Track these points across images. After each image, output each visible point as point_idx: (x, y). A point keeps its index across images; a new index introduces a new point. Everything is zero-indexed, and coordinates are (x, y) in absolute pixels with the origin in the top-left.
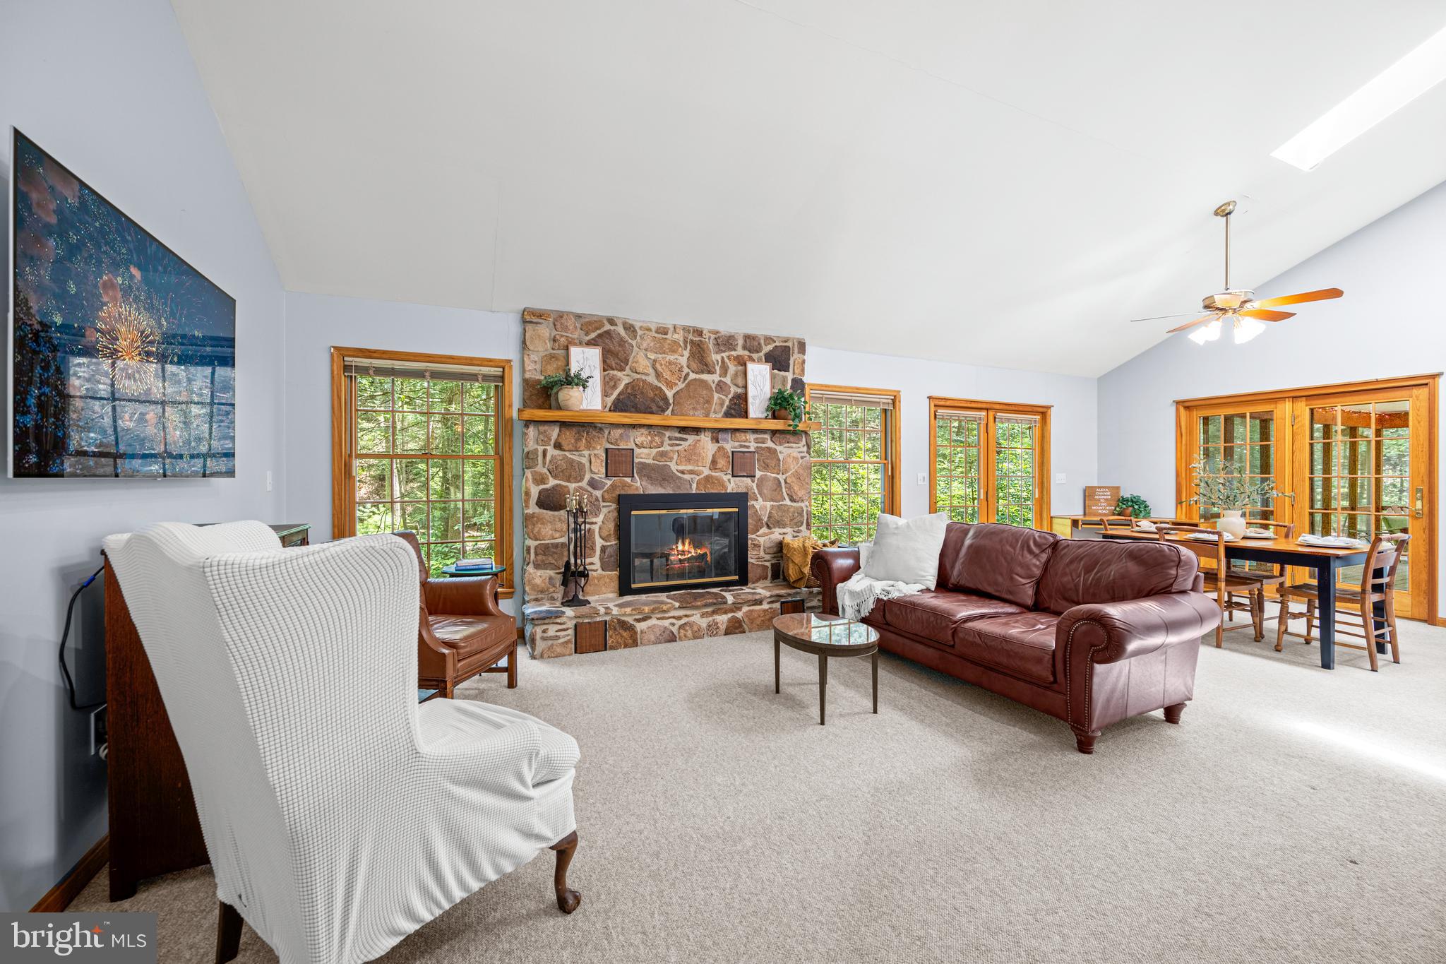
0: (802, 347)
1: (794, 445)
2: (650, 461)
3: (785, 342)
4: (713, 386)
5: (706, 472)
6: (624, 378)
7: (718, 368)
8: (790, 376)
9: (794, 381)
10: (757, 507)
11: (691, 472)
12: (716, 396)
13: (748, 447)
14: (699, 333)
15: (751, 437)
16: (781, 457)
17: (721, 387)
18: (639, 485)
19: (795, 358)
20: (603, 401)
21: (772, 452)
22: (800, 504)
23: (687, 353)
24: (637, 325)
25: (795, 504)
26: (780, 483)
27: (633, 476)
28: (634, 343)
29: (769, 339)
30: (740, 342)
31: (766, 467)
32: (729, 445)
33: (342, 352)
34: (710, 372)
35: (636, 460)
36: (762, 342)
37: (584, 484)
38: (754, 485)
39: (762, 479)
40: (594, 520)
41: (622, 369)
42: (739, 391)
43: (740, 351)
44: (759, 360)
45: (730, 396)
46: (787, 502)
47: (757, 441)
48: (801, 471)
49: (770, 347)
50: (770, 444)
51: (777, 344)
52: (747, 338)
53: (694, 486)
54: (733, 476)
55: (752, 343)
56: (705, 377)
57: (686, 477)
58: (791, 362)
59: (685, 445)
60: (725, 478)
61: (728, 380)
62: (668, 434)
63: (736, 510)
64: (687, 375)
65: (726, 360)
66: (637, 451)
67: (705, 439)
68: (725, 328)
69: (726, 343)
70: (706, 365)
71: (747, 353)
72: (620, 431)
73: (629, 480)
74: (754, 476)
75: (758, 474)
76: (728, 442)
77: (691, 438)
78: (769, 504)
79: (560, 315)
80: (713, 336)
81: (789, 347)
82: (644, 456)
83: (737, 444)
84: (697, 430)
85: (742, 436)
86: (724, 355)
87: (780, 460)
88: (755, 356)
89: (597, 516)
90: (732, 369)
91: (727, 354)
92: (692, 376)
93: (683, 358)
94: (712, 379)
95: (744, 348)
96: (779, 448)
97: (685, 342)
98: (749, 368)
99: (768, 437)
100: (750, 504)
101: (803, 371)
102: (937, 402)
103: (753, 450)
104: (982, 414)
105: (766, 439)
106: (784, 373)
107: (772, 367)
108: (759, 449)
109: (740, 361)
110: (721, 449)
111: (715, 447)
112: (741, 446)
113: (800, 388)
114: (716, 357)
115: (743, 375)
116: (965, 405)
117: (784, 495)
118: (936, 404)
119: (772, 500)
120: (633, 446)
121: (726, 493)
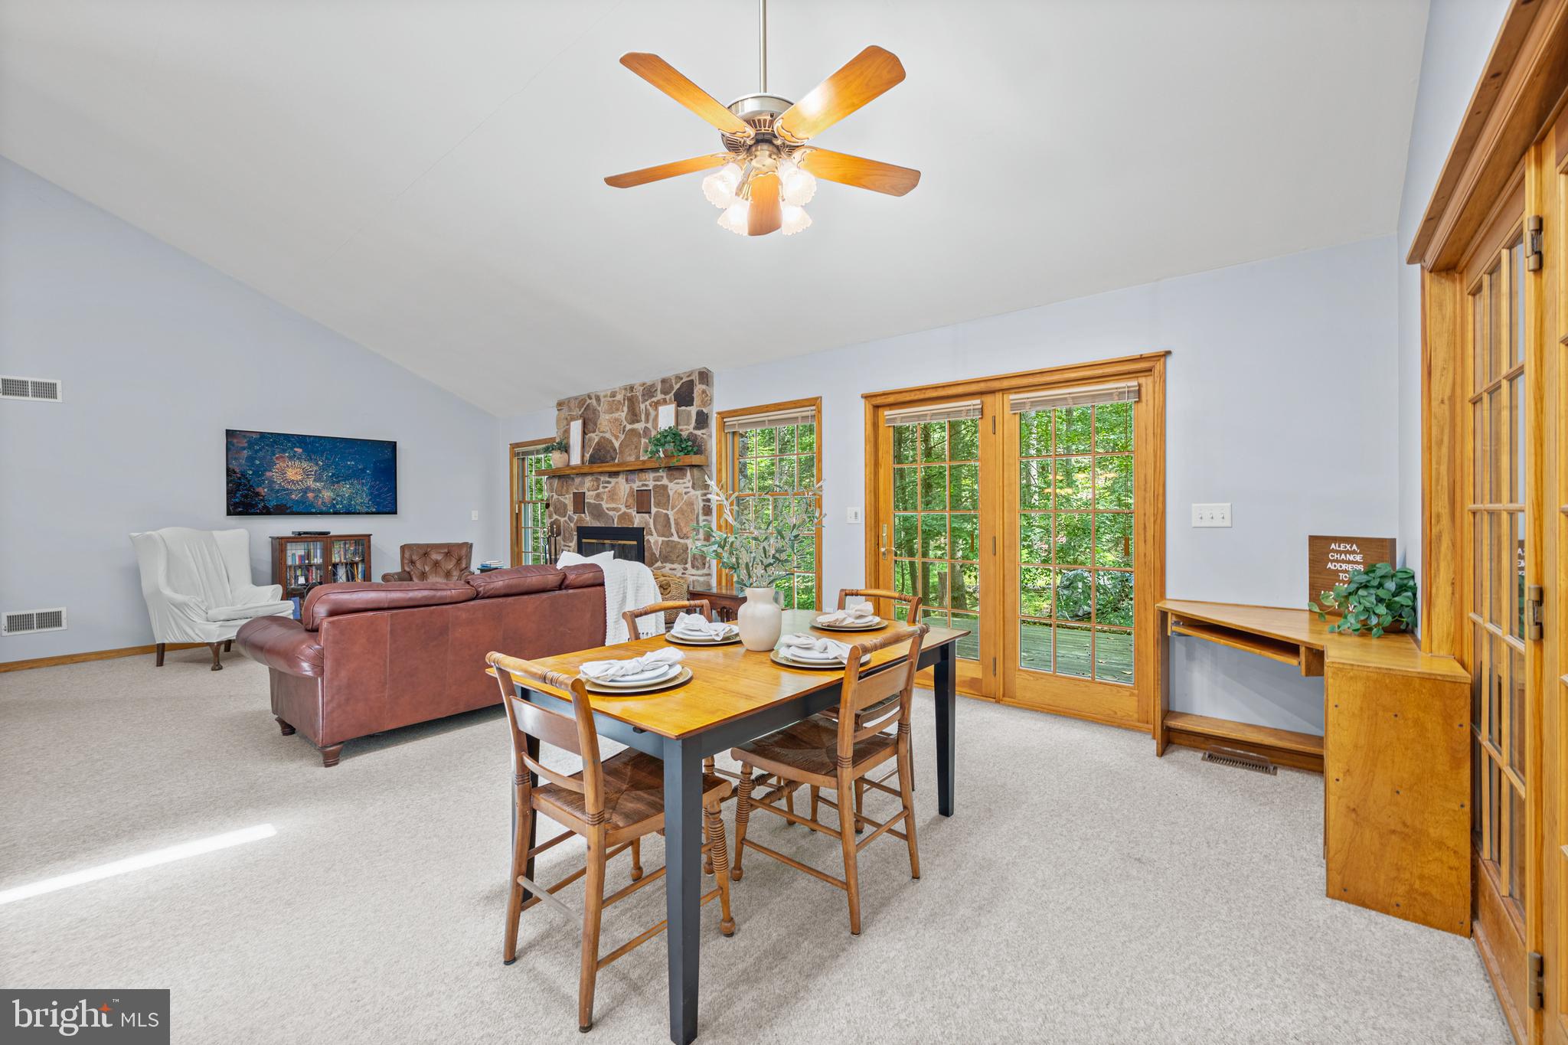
0: (705, 376)
1: (681, 481)
2: (592, 501)
3: (690, 375)
5: (624, 509)
6: (595, 437)
7: (643, 417)
8: (693, 410)
9: (699, 414)
10: (652, 541)
11: (614, 509)
13: (646, 485)
14: (632, 388)
15: (652, 475)
16: (671, 493)
18: (588, 520)
19: (699, 388)
20: (583, 456)
21: (665, 487)
22: (686, 541)
23: (625, 409)
24: (602, 395)
25: (682, 541)
26: (669, 518)
27: (584, 513)
28: (599, 409)
29: (679, 378)
30: (659, 388)
31: (658, 505)
32: (636, 485)
33: (514, 446)
34: (638, 421)
35: (586, 501)
36: (673, 382)
37: (566, 518)
38: (652, 521)
39: (656, 517)
40: (570, 544)
41: (594, 432)
42: (655, 432)
43: (659, 396)
44: (670, 401)
46: (675, 538)
47: (655, 479)
48: (685, 508)
49: (678, 386)
50: (665, 481)
51: (684, 380)
52: (664, 381)
53: (616, 520)
54: (636, 512)
55: (665, 386)
56: (636, 426)
57: (611, 513)
58: (695, 395)
59: (610, 486)
60: (634, 514)
61: (649, 425)
62: (602, 479)
63: (635, 543)
64: (625, 427)
65: (648, 407)
66: (587, 494)
67: (621, 479)
69: (649, 391)
70: (636, 416)
71: (663, 396)
72: (580, 479)
73: (583, 515)
74: (650, 513)
75: (654, 510)
76: (635, 482)
77: (613, 480)
78: (661, 539)
79: (569, 400)
80: (641, 389)
81: (693, 381)
82: (590, 497)
83: (641, 483)
84: (615, 474)
85: (643, 475)
86: (647, 403)
87: (669, 496)
88: (668, 397)
89: (571, 542)
90: (653, 413)
91: (649, 401)
92: (629, 427)
93: (623, 414)
94: (640, 426)
95: (661, 392)
96: (672, 486)
97: (624, 400)
98: (661, 409)
99: (664, 475)
100: (646, 538)
101: (707, 400)
102: (879, 401)
103: (651, 488)
104: (978, 401)
105: (662, 477)
106: (688, 408)
107: (679, 405)
108: (655, 487)
109: (656, 405)
110: (631, 487)
111: (627, 487)
112: (643, 485)
113: (702, 420)
114: (642, 406)
115: (657, 416)
116: (934, 394)
117: (673, 530)
118: (877, 403)
119: (663, 536)
120: (585, 490)
121: (632, 527)
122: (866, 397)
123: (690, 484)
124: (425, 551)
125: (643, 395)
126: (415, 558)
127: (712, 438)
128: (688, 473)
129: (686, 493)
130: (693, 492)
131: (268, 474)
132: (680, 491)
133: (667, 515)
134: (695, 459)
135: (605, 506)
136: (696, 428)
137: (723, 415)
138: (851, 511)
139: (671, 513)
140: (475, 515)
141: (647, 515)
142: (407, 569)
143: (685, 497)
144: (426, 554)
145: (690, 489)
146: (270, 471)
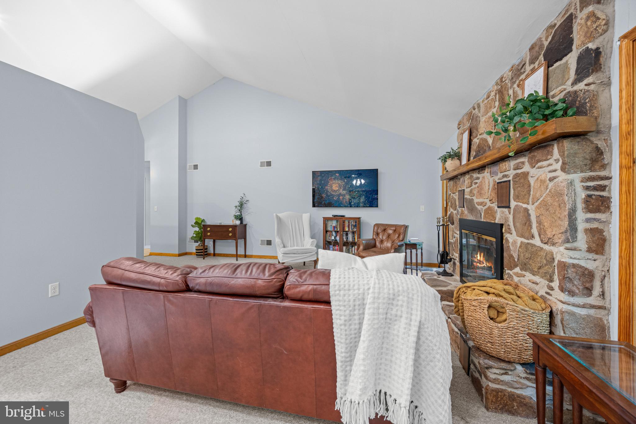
1: (545, 163)
2: (468, 197)
5: (489, 203)
6: (476, 142)
8: (574, 57)
10: (511, 240)
11: (481, 204)
13: (505, 176)
14: (502, 79)
15: (512, 163)
16: (532, 181)
18: (466, 213)
21: (526, 175)
22: (551, 249)
24: (481, 100)
25: (546, 247)
26: (530, 215)
27: (464, 207)
28: (480, 114)
29: (550, 28)
30: (528, 59)
31: (517, 198)
32: (498, 177)
35: (465, 197)
36: (544, 39)
37: (456, 212)
38: (511, 217)
39: (516, 210)
41: (476, 137)
44: (539, 65)
46: (537, 241)
48: (550, 200)
49: (550, 39)
50: (527, 168)
52: (534, 46)
53: (483, 215)
54: (498, 207)
55: (535, 51)
57: (479, 207)
59: (479, 182)
60: (496, 208)
62: (475, 175)
63: (496, 240)
65: (516, 88)
66: (466, 191)
67: (486, 173)
72: (463, 178)
73: (463, 209)
74: (509, 207)
75: (513, 204)
76: (497, 174)
77: (482, 176)
78: (520, 240)
79: (464, 117)
82: (467, 194)
83: (503, 175)
84: (483, 169)
85: (505, 165)
86: (516, 85)
87: (529, 186)
88: (536, 64)
90: (520, 93)
91: (518, 82)
93: (494, 110)
96: (533, 172)
97: (496, 94)
98: (527, 83)
99: (526, 160)
100: (505, 236)
103: (511, 178)
105: (523, 163)
106: (563, 60)
107: (550, 64)
108: (516, 176)
109: (525, 79)
110: (494, 180)
111: (491, 180)
113: (587, 64)
114: (511, 92)
115: (523, 94)
117: (535, 231)
119: (522, 236)
120: (465, 188)
121: (495, 224)
123: (558, 166)
124: (385, 228)
125: (512, 79)
126: (379, 231)
128: (556, 149)
129: (551, 180)
130: (563, 177)
131: (326, 187)
132: (543, 177)
133: (527, 210)
134: (560, 125)
135: (476, 200)
136: (576, 81)
139: (531, 208)
140: (422, 208)
141: (506, 210)
142: (374, 237)
143: (551, 185)
144: (385, 230)
145: (559, 173)
146: (327, 186)
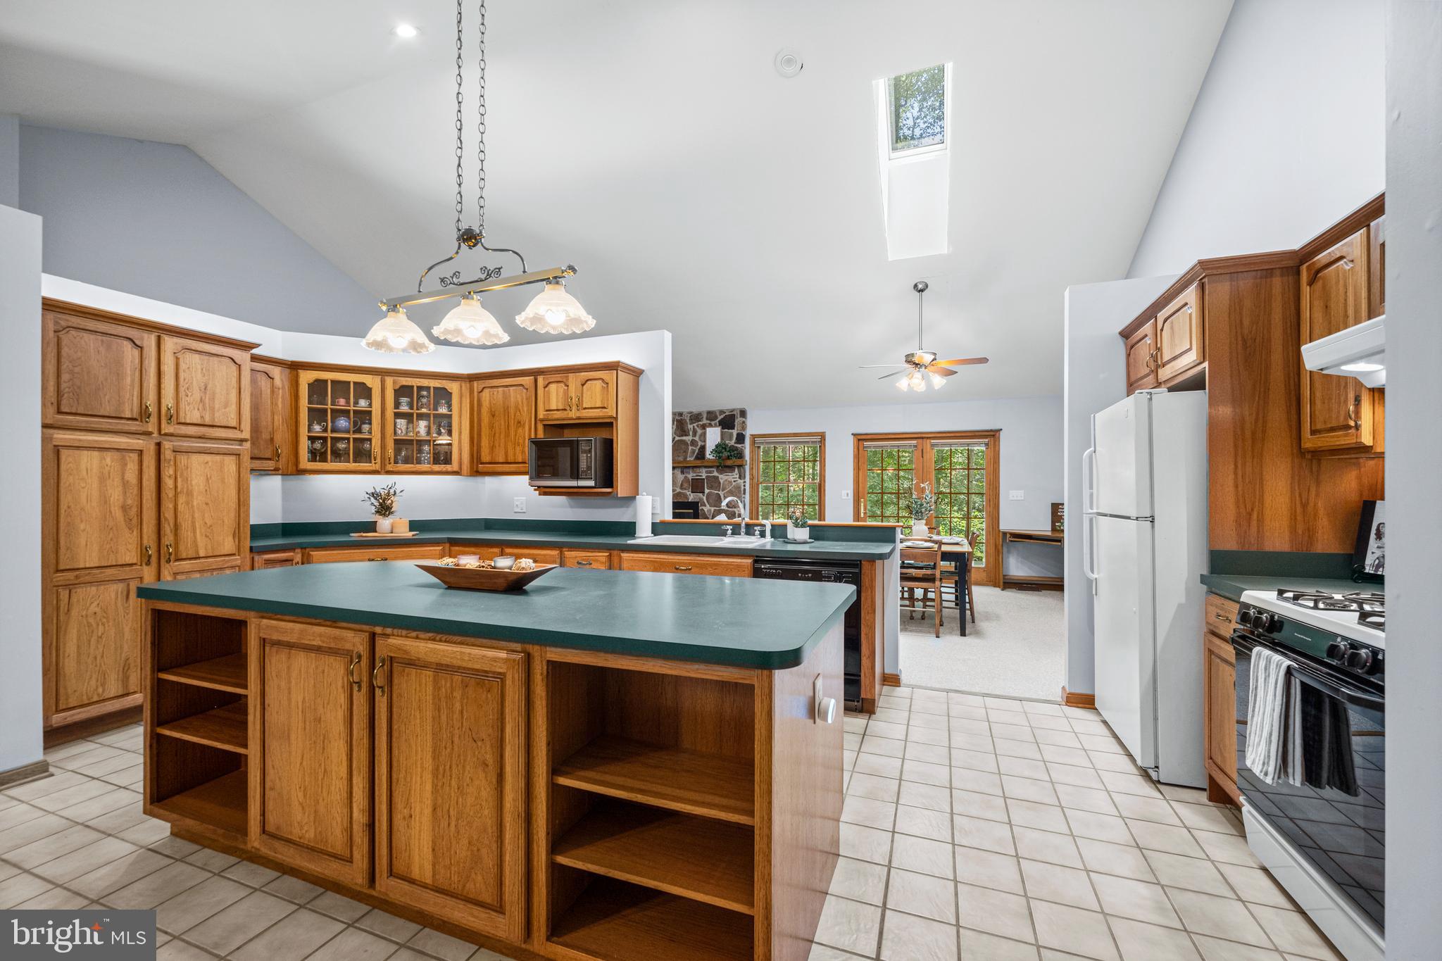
0: (743, 413)
1: (730, 474)
3: (732, 412)
4: (689, 443)
5: (678, 490)
7: (691, 433)
8: (735, 432)
9: (738, 434)
10: (706, 510)
12: (690, 448)
13: (701, 476)
15: (704, 470)
16: (722, 481)
17: (693, 443)
19: (738, 420)
21: (716, 477)
22: (733, 509)
25: (731, 510)
26: (720, 496)
29: (722, 412)
30: (705, 416)
31: (710, 487)
32: (691, 476)
34: (686, 435)
36: (718, 414)
38: (705, 498)
39: (709, 495)
42: (703, 444)
43: (705, 421)
44: (716, 426)
45: (698, 447)
47: (707, 472)
48: (733, 490)
49: (722, 417)
50: (716, 474)
51: (727, 414)
52: (709, 413)
54: (692, 493)
55: (711, 415)
56: (684, 438)
58: (736, 424)
60: (688, 493)
61: (697, 438)
63: (692, 511)
65: (696, 427)
68: (695, 410)
69: (696, 417)
70: (685, 431)
71: (709, 422)
74: (704, 493)
75: (707, 491)
76: (689, 473)
78: (713, 509)
80: (689, 415)
81: (734, 415)
83: (695, 475)
85: (698, 470)
86: (695, 425)
87: (720, 483)
88: (713, 423)
90: (699, 431)
91: (697, 423)
94: (688, 439)
95: (707, 419)
96: (720, 476)
97: (674, 421)
98: (709, 430)
99: (715, 470)
100: (700, 508)
101: (744, 428)
102: (859, 437)
103: (704, 477)
104: (915, 442)
106: (730, 431)
107: (723, 428)
108: (707, 476)
109: (704, 427)
110: (686, 477)
111: (682, 476)
112: (697, 476)
113: (741, 438)
114: (690, 427)
115: (704, 434)
116: (890, 437)
118: (860, 439)
119: (715, 507)
121: (688, 502)
122: (854, 435)
123: (737, 476)
125: (691, 420)
127: (747, 448)
128: (736, 470)
129: (734, 481)
130: (739, 481)
132: (729, 480)
133: (718, 494)
134: (738, 462)
136: (735, 443)
137: (754, 437)
138: (844, 492)
139: (721, 493)
141: (701, 494)
143: (734, 483)
145: (737, 479)
